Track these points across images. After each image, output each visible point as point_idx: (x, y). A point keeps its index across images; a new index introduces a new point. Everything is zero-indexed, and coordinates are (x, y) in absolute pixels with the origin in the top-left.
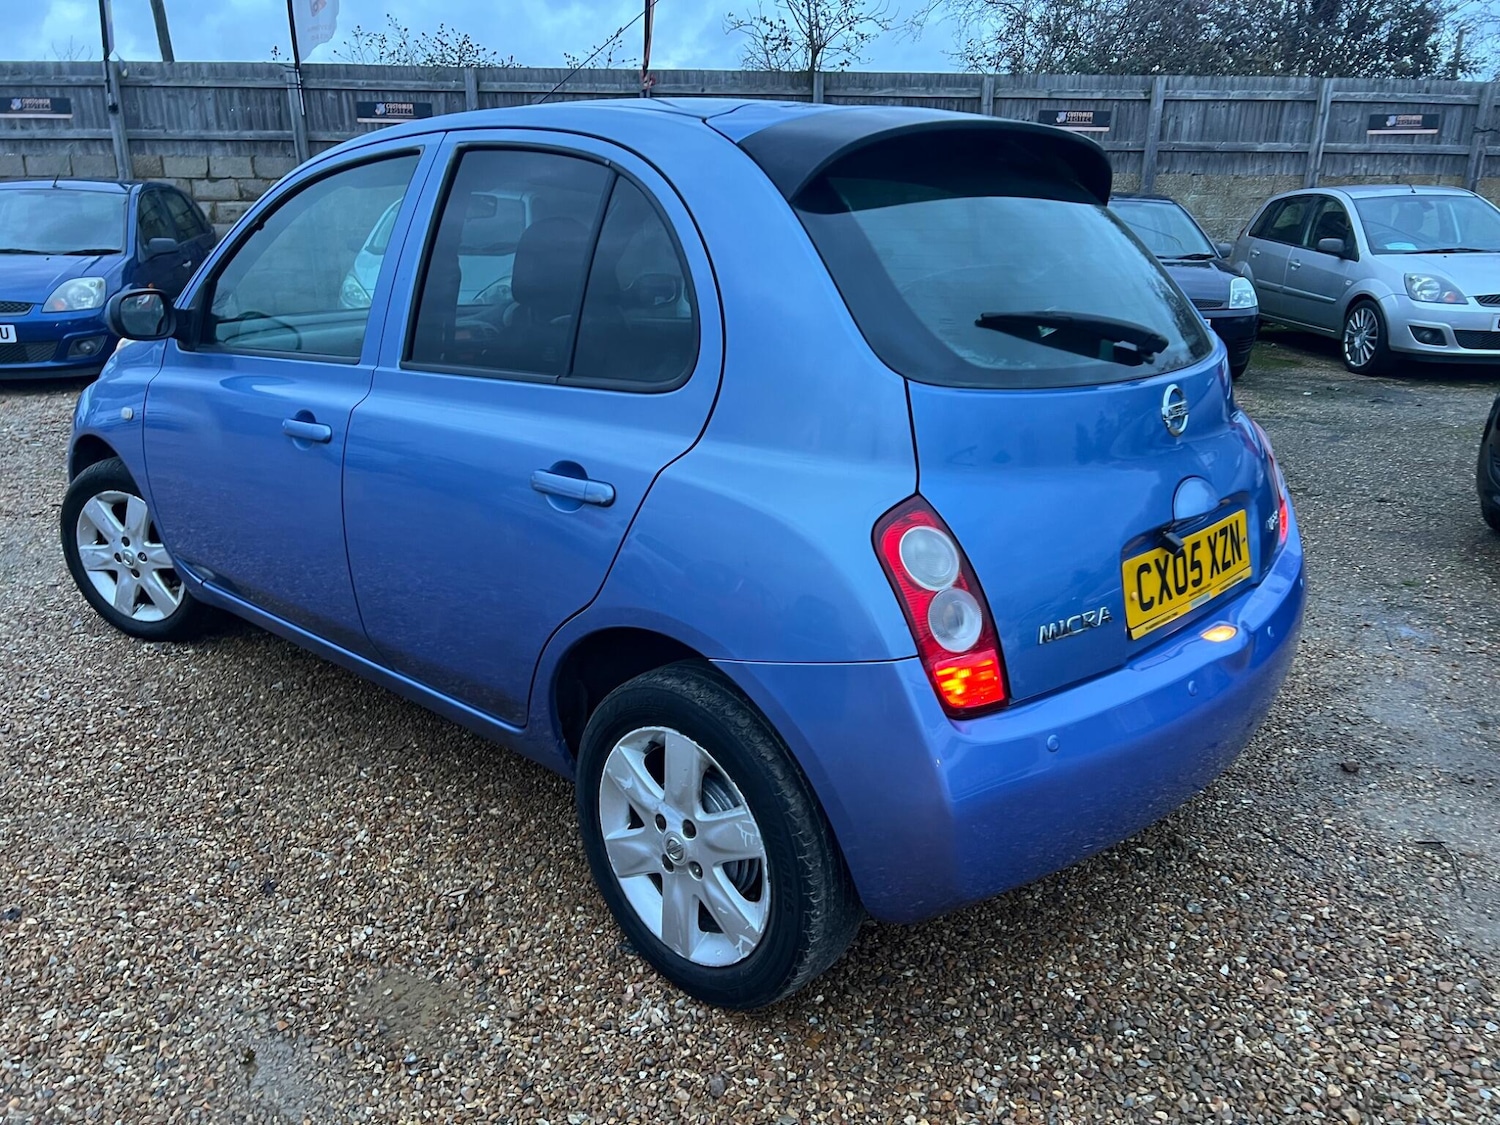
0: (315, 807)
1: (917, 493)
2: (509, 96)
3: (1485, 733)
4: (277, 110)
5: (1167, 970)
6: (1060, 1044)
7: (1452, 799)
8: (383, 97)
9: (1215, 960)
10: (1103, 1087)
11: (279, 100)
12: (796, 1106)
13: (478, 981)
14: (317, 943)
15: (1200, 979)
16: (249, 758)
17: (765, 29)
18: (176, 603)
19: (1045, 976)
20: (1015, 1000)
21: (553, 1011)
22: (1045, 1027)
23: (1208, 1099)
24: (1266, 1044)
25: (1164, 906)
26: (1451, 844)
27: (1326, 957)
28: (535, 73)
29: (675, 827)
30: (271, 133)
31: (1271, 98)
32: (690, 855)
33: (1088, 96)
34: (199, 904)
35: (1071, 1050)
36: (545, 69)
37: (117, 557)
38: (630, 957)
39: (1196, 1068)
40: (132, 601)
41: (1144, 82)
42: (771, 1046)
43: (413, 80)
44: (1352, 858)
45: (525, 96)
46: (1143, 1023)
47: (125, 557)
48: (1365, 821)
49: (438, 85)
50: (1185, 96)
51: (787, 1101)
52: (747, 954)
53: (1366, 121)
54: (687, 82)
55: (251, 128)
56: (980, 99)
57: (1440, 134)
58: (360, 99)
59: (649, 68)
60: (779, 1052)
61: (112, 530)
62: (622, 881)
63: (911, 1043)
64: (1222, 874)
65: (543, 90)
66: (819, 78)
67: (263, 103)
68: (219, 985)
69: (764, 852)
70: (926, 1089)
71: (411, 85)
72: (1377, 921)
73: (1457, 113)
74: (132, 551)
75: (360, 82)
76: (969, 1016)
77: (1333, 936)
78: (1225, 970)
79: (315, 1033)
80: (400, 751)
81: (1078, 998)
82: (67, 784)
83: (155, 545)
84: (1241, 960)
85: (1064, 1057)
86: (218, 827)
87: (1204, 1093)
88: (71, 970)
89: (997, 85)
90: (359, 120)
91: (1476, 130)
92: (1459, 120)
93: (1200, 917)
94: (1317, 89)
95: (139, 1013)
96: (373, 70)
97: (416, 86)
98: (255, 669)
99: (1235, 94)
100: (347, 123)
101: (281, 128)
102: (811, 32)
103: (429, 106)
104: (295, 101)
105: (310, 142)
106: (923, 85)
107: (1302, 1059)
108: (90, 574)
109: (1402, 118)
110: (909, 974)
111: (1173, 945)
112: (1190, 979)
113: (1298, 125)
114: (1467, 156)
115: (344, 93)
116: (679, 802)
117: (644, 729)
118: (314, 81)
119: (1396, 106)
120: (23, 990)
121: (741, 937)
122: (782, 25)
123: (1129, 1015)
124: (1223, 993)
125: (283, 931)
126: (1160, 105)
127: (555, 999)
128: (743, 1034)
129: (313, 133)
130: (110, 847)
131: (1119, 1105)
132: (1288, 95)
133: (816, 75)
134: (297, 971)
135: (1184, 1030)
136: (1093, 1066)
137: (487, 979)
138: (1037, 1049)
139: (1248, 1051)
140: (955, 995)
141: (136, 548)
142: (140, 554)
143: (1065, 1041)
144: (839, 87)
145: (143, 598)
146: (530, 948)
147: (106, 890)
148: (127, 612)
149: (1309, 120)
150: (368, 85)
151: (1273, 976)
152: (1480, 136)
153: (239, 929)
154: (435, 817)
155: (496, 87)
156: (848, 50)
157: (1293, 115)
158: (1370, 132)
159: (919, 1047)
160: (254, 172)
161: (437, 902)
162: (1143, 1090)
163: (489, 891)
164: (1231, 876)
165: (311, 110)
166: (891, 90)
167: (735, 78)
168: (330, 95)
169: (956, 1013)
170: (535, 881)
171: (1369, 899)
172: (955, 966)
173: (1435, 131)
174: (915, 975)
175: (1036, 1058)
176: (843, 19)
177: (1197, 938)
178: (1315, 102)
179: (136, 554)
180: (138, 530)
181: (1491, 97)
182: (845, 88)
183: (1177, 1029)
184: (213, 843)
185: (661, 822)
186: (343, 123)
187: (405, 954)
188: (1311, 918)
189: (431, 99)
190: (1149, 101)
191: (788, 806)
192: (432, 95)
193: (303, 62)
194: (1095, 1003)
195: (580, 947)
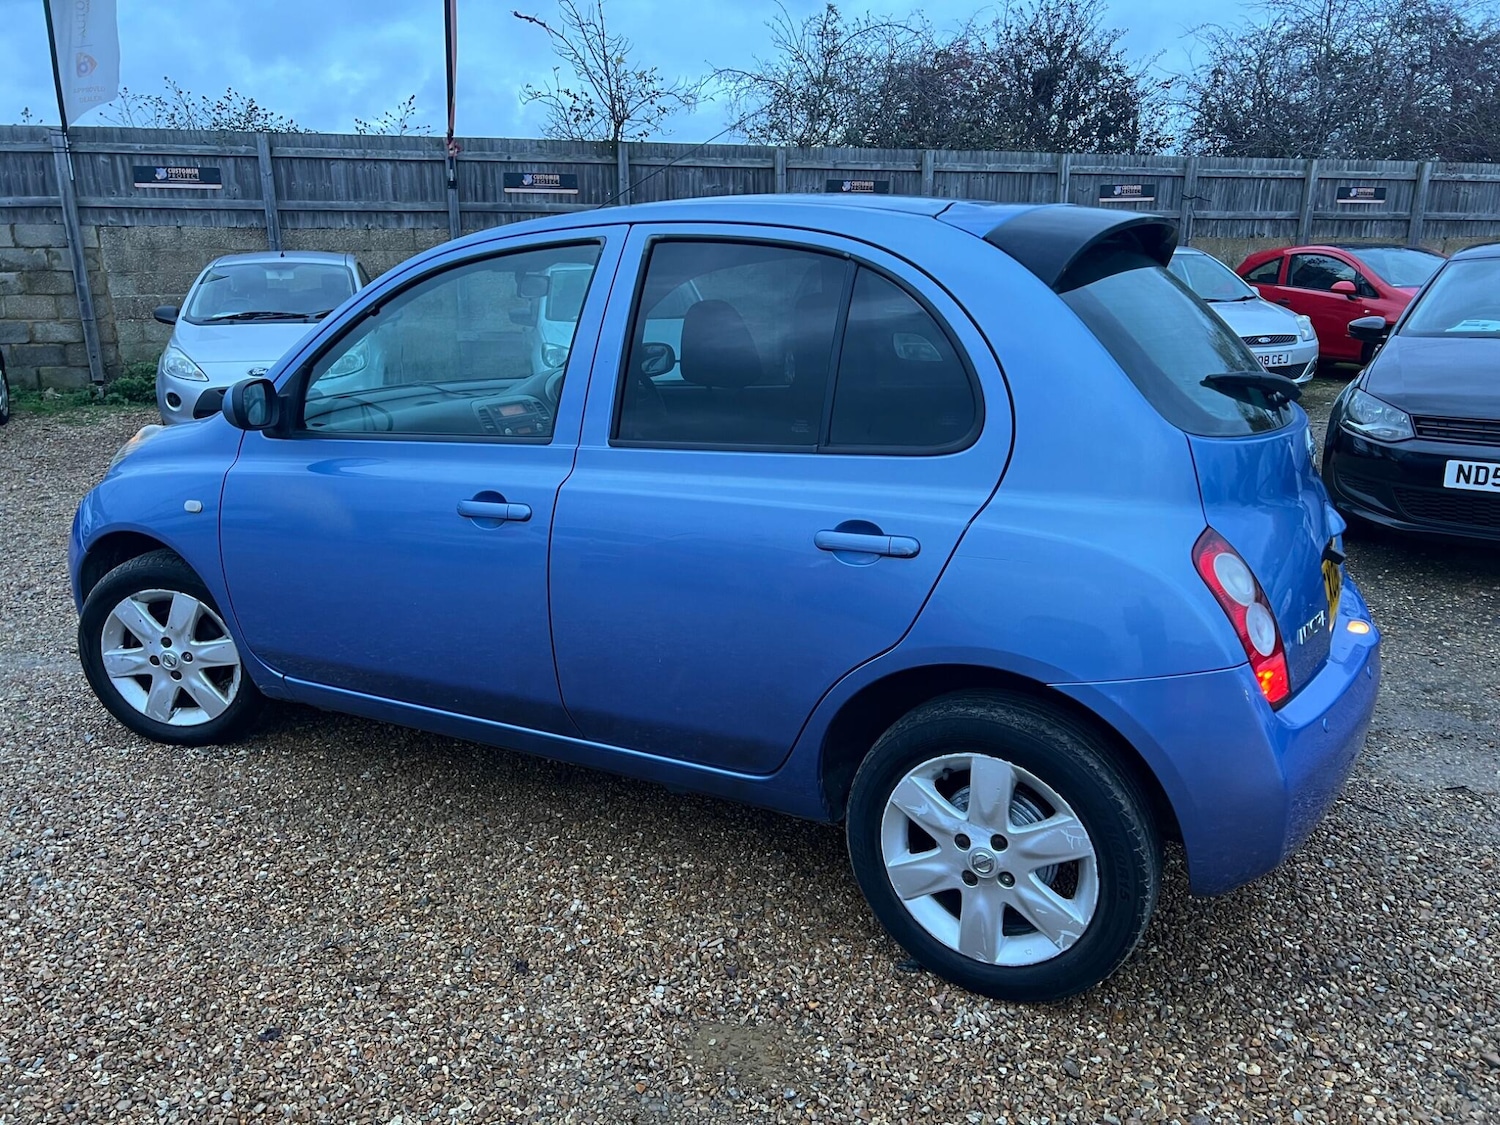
0: (505, 886)
1: (1208, 526)
2: (305, 161)
3: (1433, 698)
4: (40, 175)
5: (1345, 916)
6: (1311, 986)
7: (1447, 753)
8: (164, 162)
9: (1373, 901)
10: (1364, 1013)
11: (42, 163)
12: (1146, 1072)
13: (794, 1018)
14: (613, 1009)
15: (1372, 918)
16: (396, 849)
17: (568, 101)
18: (228, 702)
19: (1260, 935)
20: (1251, 957)
21: (882, 1031)
22: (1289, 974)
23: (1445, 1007)
24: (1453, 958)
25: (1304, 864)
26: (1470, 787)
27: (1447, 886)
28: (333, 139)
29: (981, 843)
30: (34, 199)
31: (1020, 170)
32: (1001, 866)
33: (868, 168)
34: (463, 993)
35: (1322, 988)
36: (344, 135)
37: (155, 660)
38: (913, 975)
39: (1417, 986)
40: (170, 704)
41: (916, 155)
42: (1090, 1028)
43: (197, 144)
44: (1410, 808)
45: (323, 162)
46: (1356, 958)
47: (166, 658)
48: (1399, 778)
49: (228, 149)
50: (951, 168)
51: (1135, 1071)
52: (1068, 946)
53: (1098, 190)
54: (492, 150)
55: (9, 194)
56: (773, 169)
57: (1156, 200)
58: (137, 164)
59: (454, 136)
60: (1099, 1032)
61: (150, 632)
62: (908, 904)
63: (1199, 1006)
64: (1330, 834)
65: (342, 156)
66: (623, 148)
67: (23, 167)
68: (546, 1063)
69: (1093, 851)
70: (1235, 1040)
71: (195, 149)
72: (1462, 853)
73: (1168, 183)
74: (175, 651)
75: (137, 146)
76: (1225, 976)
77: (1441, 869)
78: (1385, 908)
79: (678, 1089)
80: (547, 822)
81: (1298, 947)
82: (221, 899)
83: (203, 643)
84: (1392, 898)
85: (1321, 996)
86: (421, 919)
87: (1439, 1003)
88: (382, 1076)
89: (788, 157)
90: (137, 185)
91: (1184, 198)
92: (1170, 189)
93: (1338, 870)
94: (1057, 163)
95: (488, 1102)
96: (153, 134)
97: (201, 150)
98: (328, 761)
99: (991, 167)
100: (123, 188)
101: (45, 193)
102: (614, 105)
103: (217, 171)
104: (63, 166)
105: (79, 208)
106: (721, 156)
107: (1484, 965)
108: (114, 681)
109: (1125, 188)
110: (1155, 950)
111: (1335, 896)
112: (1364, 918)
113: (1044, 194)
114: (1179, 219)
115: (118, 158)
116: (987, 820)
117: (943, 757)
118: (85, 144)
119: (1120, 178)
120: (347, 1105)
121: (1063, 932)
122: (584, 98)
123: (1343, 953)
124: (1397, 926)
125: (568, 1004)
126: (930, 176)
127: (876, 1021)
128: (1060, 1022)
129: (82, 199)
130: (320, 955)
131: (1384, 1024)
132: (1034, 168)
133: (620, 145)
134: (617, 1037)
135: (1391, 959)
136: (1346, 998)
137: (800, 1014)
138: (1296, 993)
139: (1445, 966)
140: (1203, 961)
141: (181, 647)
142: (184, 655)
143: (1313, 983)
144: (641, 157)
145: (184, 701)
146: (819, 981)
147: (353, 995)
148: (161, 718)
149: (1052, 190)
150: (146, 148)
151: (1421, 906)
152: (1188, 203)
153: (522, 1009)
154: (634, 878)
155: (291, 152)
156: (649, 121)
157: (1039, 185)
158: (1101, 200)
159: (1205, 1007)
160: (14, 240)
161: (700, 955)
162: (1395, 1010)
163: (737, 937)
164: (1337, 835)
165: (81, 175)
166: (690, 160)
167: (540, 147)
168: (101, 158)
169: (1214, 975)
170: (773, 921)
171: (1444, 837)
172: (1184, 939)
173: (1152, 199)
174: (1160, 950)
175: (1301, 1000)
176: (644, 93)
177: (1349, 886)
178: (1056, 174)
179: (179, 654)
180: (183, 630)
181: (1195, 169)
182: (649, 157)
183: (1385, 959)
184: (430, 934)
185: (963, 841)
186: (118, 188)
187: (707, 1005)
188: (1416, 858)
189: (219, 164)
190: (920, 172)
191: (1121, 807)
192: (219, 160)
193: (72, 124)
194: (1313, 949)
195: (862, 973)
